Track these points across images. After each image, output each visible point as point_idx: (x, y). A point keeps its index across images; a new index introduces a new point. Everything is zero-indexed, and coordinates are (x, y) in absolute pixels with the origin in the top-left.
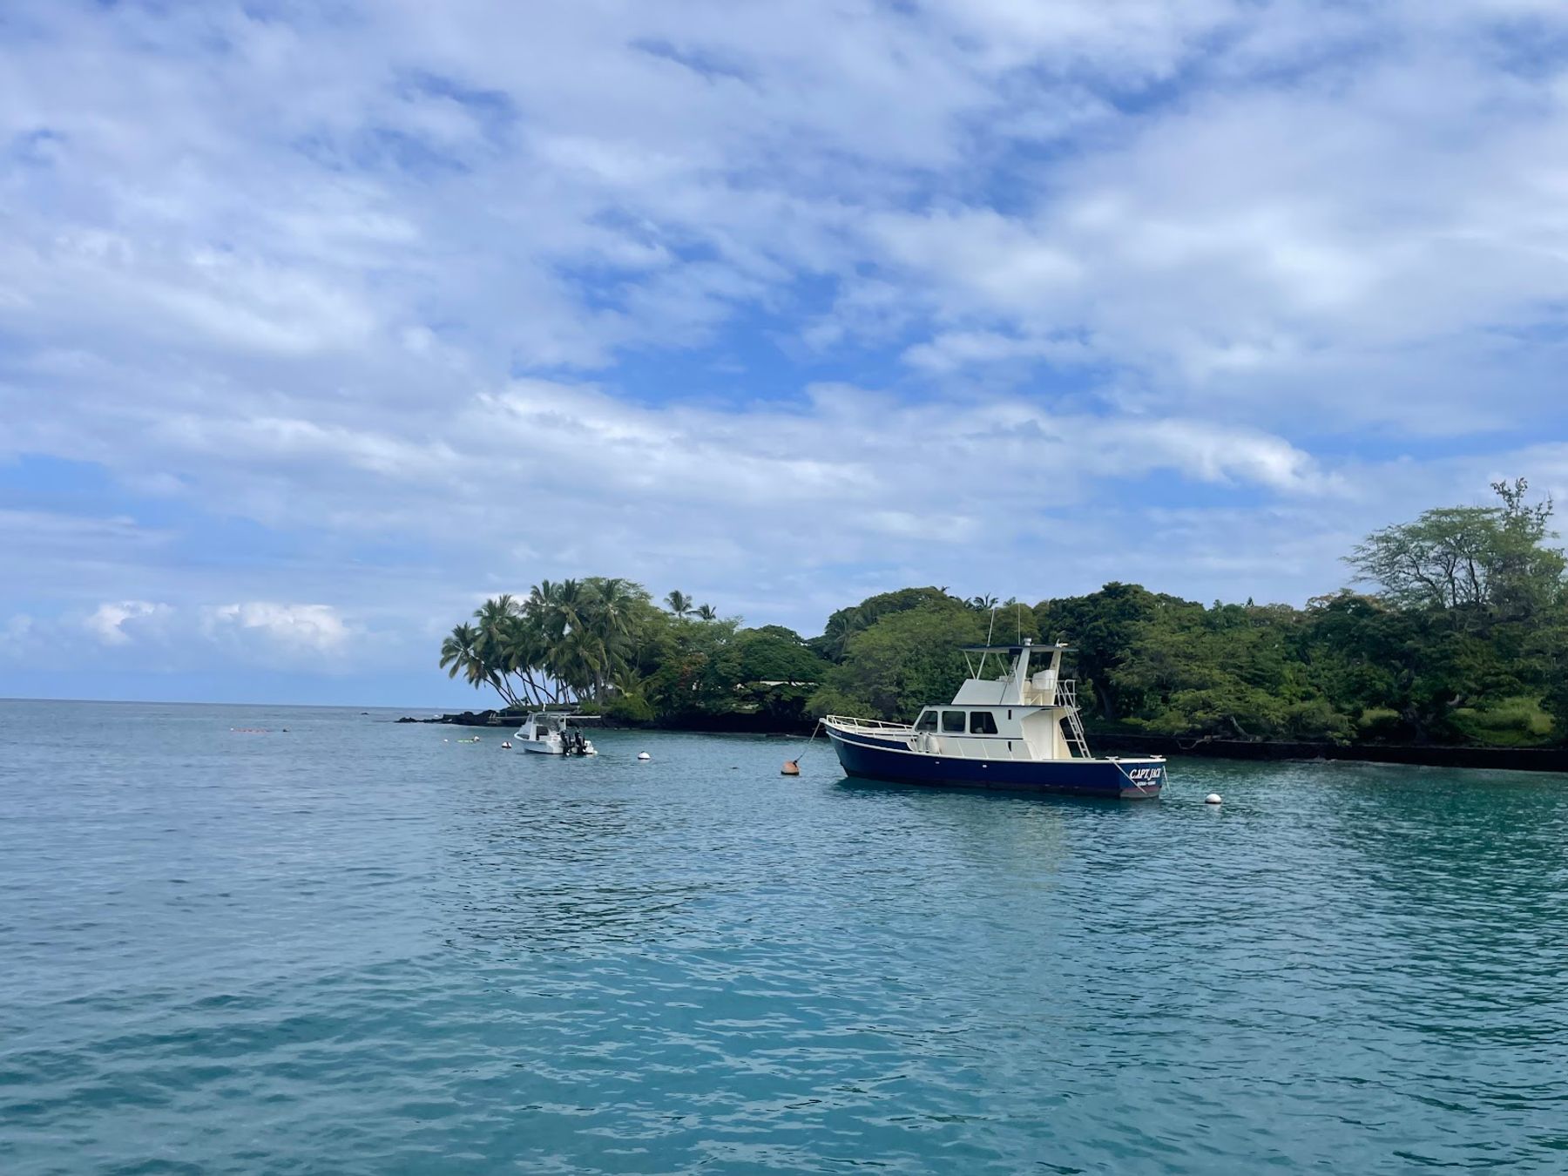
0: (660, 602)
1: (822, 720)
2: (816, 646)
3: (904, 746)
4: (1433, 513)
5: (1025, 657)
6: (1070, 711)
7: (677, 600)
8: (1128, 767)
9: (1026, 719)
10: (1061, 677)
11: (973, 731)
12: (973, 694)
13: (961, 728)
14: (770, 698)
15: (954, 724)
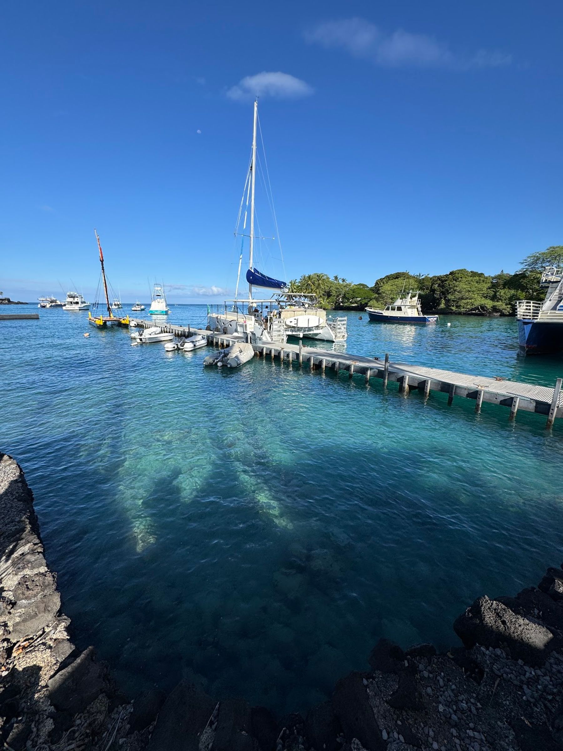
0: (332, 279)
1: (366, 308)
2: (371, 289)
3: (382, 314)
4: (551, 248)
5: (410, 295)
6: (419, 306)
7: (336, 278)
8: (429, 318)
9: (408, 308)
10: (418, 299)
11: (397, 310)
12: (398, 303)
13: (394, 310)
14: (359, 303)
15: (393, 309)
